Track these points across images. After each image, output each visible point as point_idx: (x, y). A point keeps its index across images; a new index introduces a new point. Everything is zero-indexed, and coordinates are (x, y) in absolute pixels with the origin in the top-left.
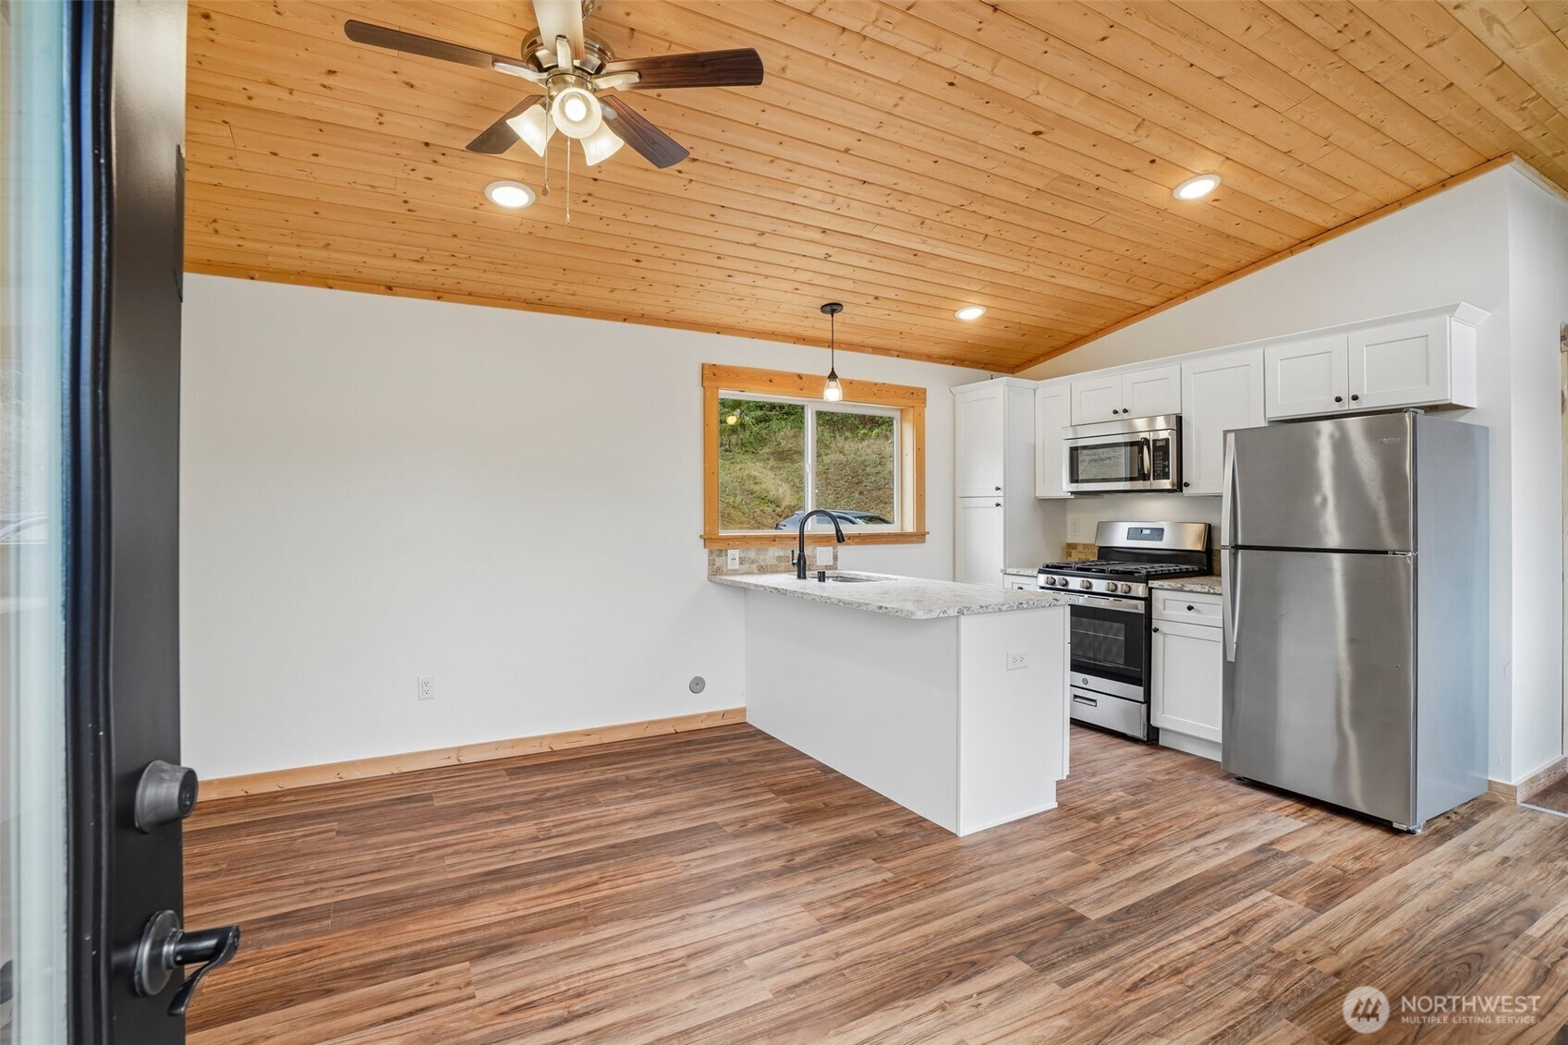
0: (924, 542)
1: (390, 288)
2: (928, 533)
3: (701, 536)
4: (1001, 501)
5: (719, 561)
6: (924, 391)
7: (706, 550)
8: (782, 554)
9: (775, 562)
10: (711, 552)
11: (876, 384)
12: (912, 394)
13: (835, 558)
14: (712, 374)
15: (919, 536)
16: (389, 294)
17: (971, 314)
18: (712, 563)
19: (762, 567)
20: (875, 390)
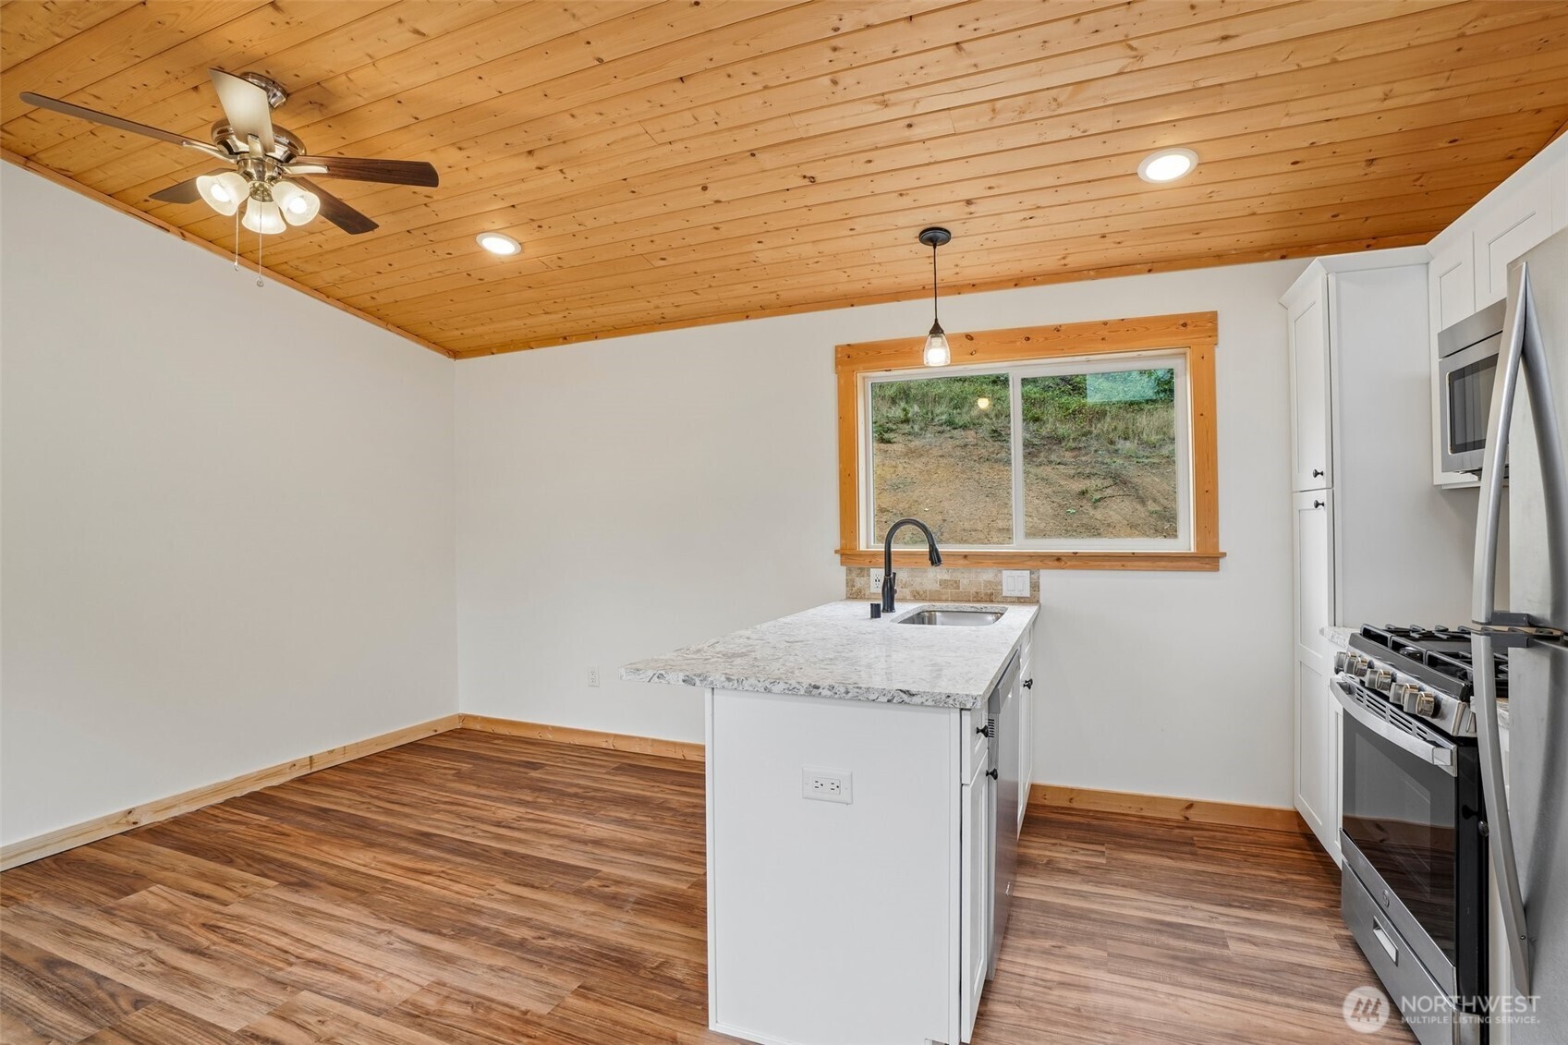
0: (1216, 569)
1: (565, 338)
2: (1224, 555)
3: (836, 552)
4: (1322, 496)
5: (859, 582)
6: (1212, 318)
7: (844, 568)
8: (946, 577)
9: (937, 587)
10: (849, 571)
11: (1105, 323)
12: (1185, 325)
13: (1035, 586)
14: (850, 357)
15: (1207, 559)
16: (565, 344)
17: (1168, 168)
18: (850, 584)
19: (918, 593)
20: (1104, 333)
